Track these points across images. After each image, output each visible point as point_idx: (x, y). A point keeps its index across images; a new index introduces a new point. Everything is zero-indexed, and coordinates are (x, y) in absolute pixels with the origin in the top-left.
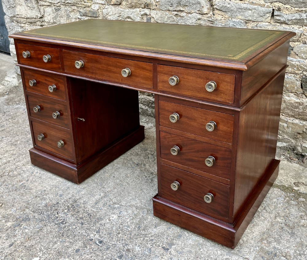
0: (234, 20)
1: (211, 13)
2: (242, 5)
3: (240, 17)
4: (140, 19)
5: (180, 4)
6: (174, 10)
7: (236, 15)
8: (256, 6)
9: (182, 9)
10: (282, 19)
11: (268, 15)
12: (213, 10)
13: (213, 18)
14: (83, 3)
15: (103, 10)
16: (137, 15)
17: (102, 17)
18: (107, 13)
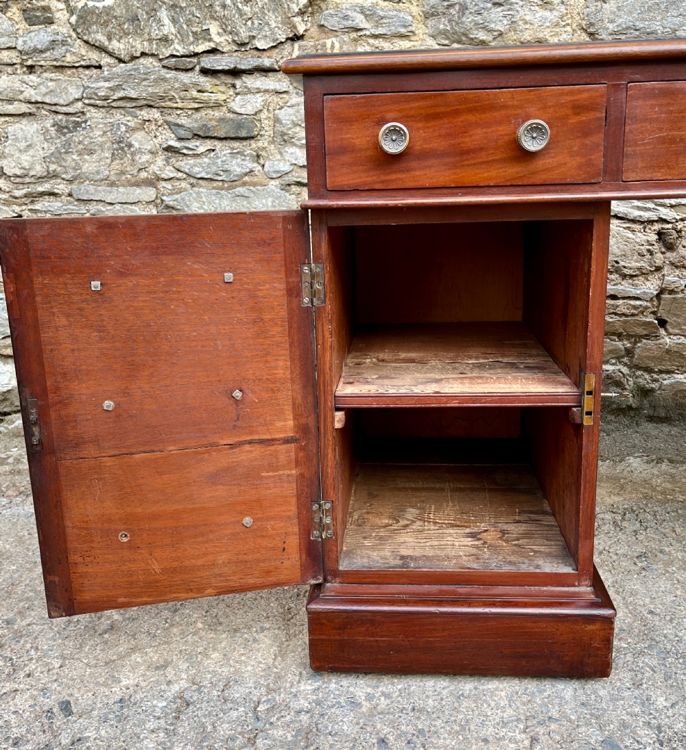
14: (195, 94)
15: (277, 112)
17: (271, 139)
18: (295, 119)
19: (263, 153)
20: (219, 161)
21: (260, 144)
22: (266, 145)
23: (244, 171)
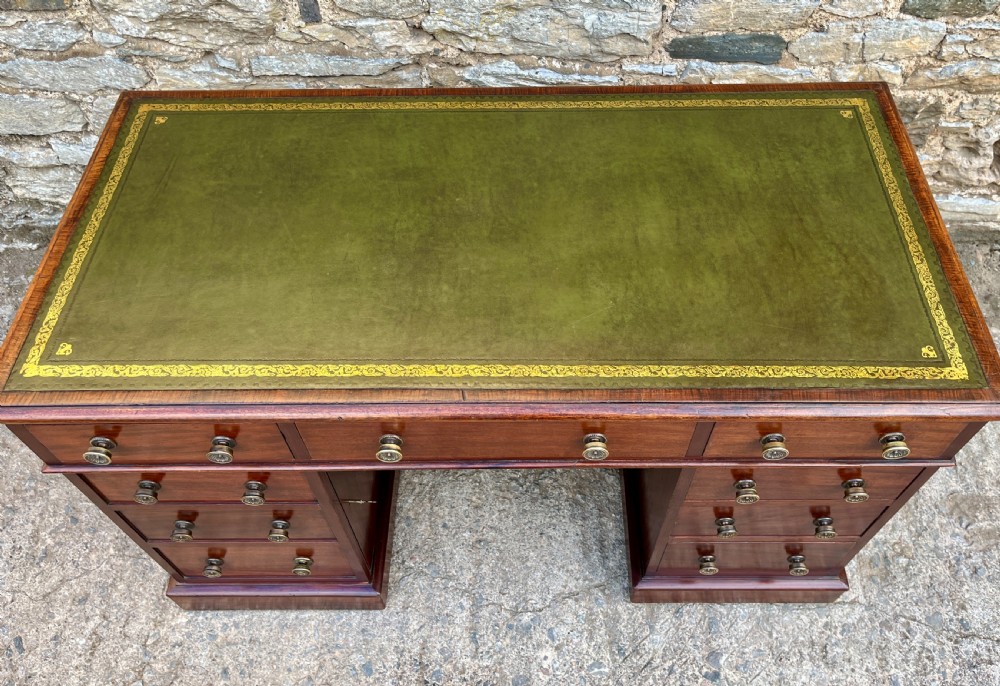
17: (89, 7)
19: (86, 21)
20: (36, 33)
21: (78, 14)
22: (85, 13)
23: (70, 41)
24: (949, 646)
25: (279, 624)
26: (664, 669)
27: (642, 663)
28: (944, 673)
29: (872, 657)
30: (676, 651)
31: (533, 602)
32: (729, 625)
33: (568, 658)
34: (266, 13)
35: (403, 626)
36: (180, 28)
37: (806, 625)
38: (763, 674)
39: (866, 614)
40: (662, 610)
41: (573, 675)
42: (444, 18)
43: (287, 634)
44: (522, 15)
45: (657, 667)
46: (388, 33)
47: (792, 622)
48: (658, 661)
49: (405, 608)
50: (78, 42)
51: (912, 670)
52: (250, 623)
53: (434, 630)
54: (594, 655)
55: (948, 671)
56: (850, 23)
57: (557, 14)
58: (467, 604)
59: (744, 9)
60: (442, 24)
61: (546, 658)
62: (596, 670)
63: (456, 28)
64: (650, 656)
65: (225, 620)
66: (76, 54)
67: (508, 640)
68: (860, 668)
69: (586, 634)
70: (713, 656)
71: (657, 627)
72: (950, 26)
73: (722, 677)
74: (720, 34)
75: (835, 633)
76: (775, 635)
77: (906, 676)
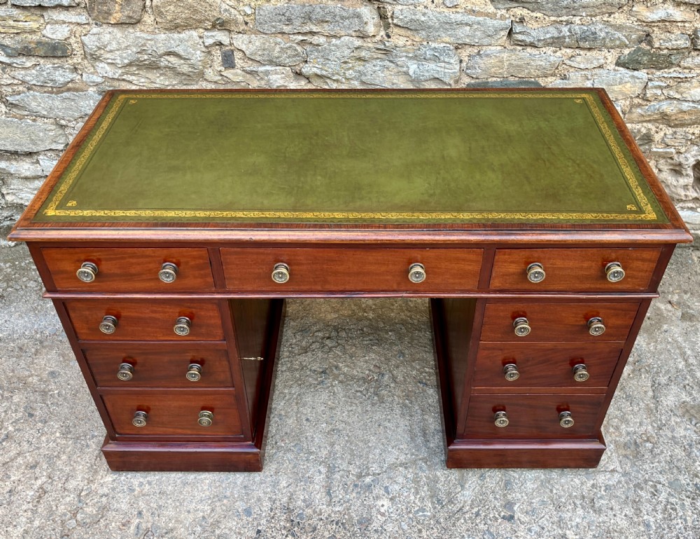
0: (433, 45)
1: (383, 33)
2: (452, 16)
3: (447, 39)
4: (203, 54)
5: (310, 19)
6: (296, 31)
7: (439, 36)
8: (481, 19)
9: (315, 29)
10: (528, 40)
11: (502, 33)
12: (387, 26)
13: (387, 44)
14: (12, 23)
15: (83, 38)
16: (194, 46)
17: (83, 56)
18: (98, 45)
19: (79, 67)
20: (44, 73)
21: (75, 60)
22: (80, 61)
23: (66, 80)
24: (688, 502)
25: (182, 482)
26: (472, 513)
27: (455, 509)
28: (685, 520)
29: (628, 507)
30: (480, 501)
31: (373, 469)
32: (520, 485)
33: (399, 506)
34: (200, 61)
35: (275, 484)
36: (141, 72)
37: (578, 485)
38: (547, 517)
39: (622, 478)
40: (470, 475)
41: (403, 517)
42: (317, 66)
43: (188, 488)
44: (368, 65)
45: (467, 512)
46: (279, 76)
47: (567, 483)
48: (468, 508)
49: (276, 473)
50: (72, 80)
51: (661, 517)
52: (160, 482)
53: (299, 487)
54: (419, 504)
55: (688, 518)
56: (583, 73)
57: (391, 64)
58: (323, 470)
59: (513, 62)
60: (315, 70)
61: (383, 506)
62: (421, 514)
63: (324, 73)
64: (462, 505)
65: (141, 480)
66: (69, 90)
67: (354, 495)
68: (620, 514)
69: (413, 490)
70: (509, 505)
71: (467, 486)
72: (650, 76)
73: (516, 518)
74: (499, 80)
75: (600, 491)
76: (555, 491)
77: (656, 521)
